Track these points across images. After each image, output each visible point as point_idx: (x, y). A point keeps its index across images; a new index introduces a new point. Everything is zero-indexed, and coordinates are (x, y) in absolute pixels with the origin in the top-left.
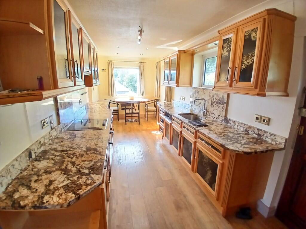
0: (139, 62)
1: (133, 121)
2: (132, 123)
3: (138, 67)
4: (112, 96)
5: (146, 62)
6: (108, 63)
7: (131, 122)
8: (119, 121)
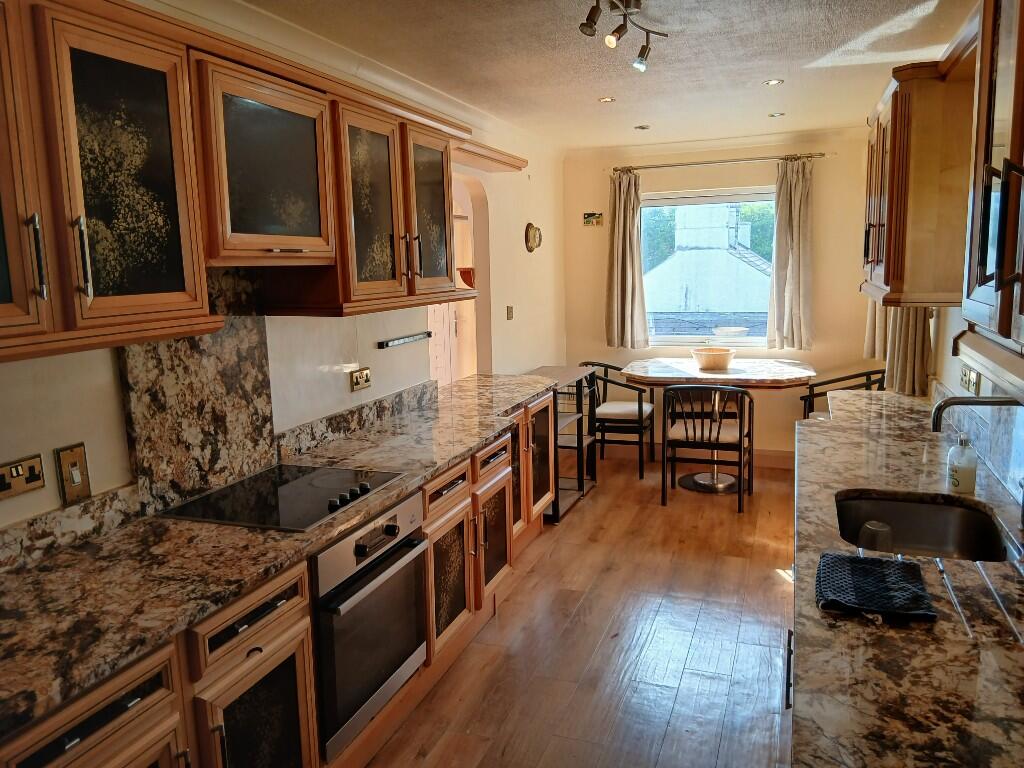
0: (783, 155)
1: (721, 486)
2: (715, 498)
3: (773, 188)
4: (622, 342)
5: (823, 155)
6: (613, 181)
7: (710, 490)
8: (641, 477)
